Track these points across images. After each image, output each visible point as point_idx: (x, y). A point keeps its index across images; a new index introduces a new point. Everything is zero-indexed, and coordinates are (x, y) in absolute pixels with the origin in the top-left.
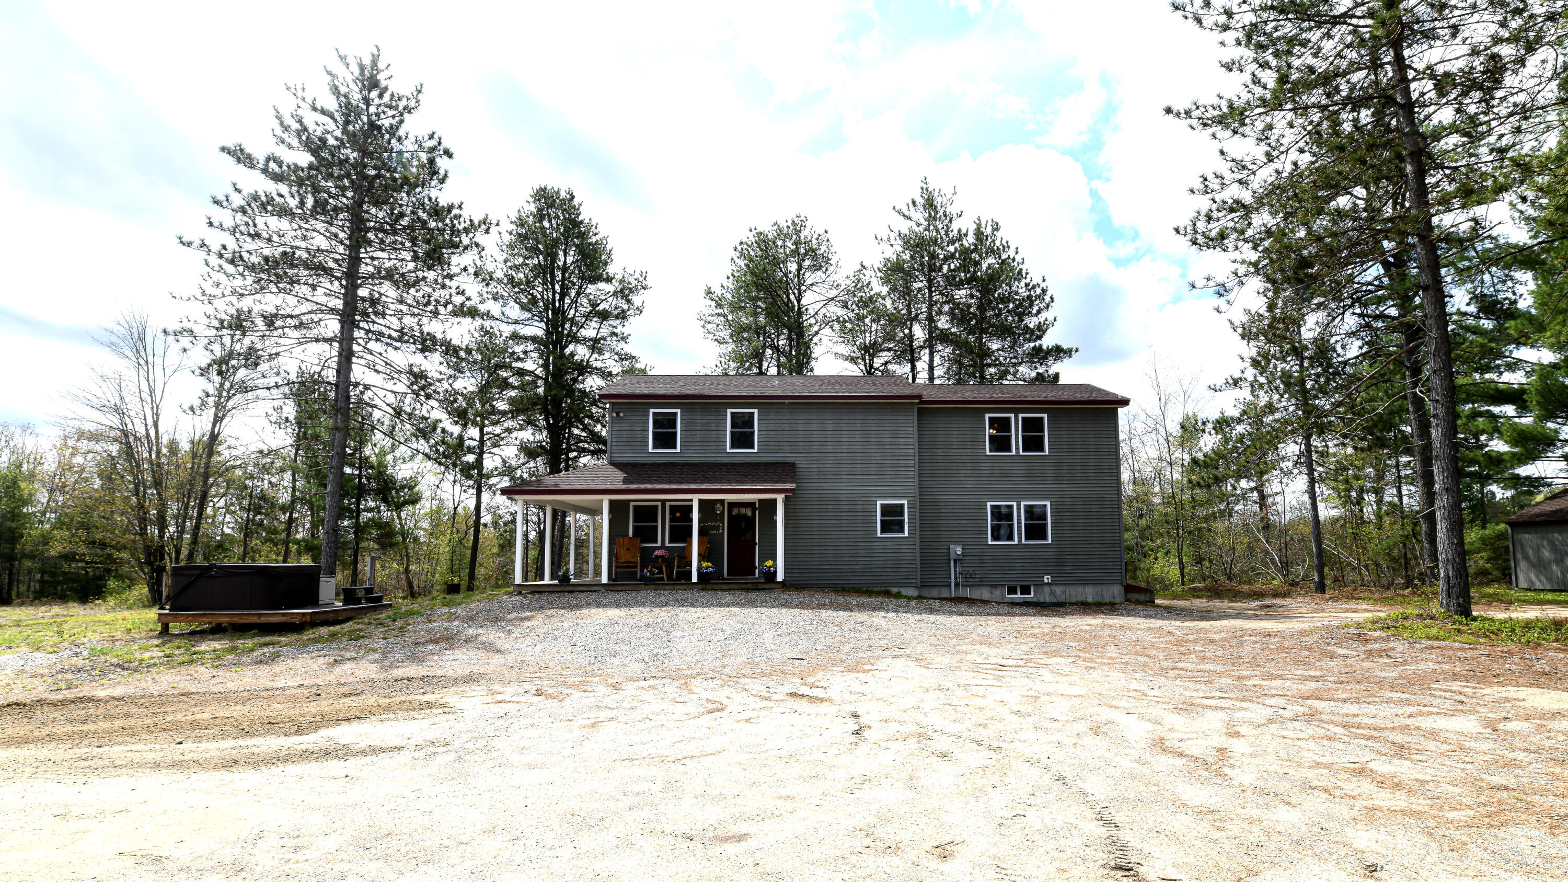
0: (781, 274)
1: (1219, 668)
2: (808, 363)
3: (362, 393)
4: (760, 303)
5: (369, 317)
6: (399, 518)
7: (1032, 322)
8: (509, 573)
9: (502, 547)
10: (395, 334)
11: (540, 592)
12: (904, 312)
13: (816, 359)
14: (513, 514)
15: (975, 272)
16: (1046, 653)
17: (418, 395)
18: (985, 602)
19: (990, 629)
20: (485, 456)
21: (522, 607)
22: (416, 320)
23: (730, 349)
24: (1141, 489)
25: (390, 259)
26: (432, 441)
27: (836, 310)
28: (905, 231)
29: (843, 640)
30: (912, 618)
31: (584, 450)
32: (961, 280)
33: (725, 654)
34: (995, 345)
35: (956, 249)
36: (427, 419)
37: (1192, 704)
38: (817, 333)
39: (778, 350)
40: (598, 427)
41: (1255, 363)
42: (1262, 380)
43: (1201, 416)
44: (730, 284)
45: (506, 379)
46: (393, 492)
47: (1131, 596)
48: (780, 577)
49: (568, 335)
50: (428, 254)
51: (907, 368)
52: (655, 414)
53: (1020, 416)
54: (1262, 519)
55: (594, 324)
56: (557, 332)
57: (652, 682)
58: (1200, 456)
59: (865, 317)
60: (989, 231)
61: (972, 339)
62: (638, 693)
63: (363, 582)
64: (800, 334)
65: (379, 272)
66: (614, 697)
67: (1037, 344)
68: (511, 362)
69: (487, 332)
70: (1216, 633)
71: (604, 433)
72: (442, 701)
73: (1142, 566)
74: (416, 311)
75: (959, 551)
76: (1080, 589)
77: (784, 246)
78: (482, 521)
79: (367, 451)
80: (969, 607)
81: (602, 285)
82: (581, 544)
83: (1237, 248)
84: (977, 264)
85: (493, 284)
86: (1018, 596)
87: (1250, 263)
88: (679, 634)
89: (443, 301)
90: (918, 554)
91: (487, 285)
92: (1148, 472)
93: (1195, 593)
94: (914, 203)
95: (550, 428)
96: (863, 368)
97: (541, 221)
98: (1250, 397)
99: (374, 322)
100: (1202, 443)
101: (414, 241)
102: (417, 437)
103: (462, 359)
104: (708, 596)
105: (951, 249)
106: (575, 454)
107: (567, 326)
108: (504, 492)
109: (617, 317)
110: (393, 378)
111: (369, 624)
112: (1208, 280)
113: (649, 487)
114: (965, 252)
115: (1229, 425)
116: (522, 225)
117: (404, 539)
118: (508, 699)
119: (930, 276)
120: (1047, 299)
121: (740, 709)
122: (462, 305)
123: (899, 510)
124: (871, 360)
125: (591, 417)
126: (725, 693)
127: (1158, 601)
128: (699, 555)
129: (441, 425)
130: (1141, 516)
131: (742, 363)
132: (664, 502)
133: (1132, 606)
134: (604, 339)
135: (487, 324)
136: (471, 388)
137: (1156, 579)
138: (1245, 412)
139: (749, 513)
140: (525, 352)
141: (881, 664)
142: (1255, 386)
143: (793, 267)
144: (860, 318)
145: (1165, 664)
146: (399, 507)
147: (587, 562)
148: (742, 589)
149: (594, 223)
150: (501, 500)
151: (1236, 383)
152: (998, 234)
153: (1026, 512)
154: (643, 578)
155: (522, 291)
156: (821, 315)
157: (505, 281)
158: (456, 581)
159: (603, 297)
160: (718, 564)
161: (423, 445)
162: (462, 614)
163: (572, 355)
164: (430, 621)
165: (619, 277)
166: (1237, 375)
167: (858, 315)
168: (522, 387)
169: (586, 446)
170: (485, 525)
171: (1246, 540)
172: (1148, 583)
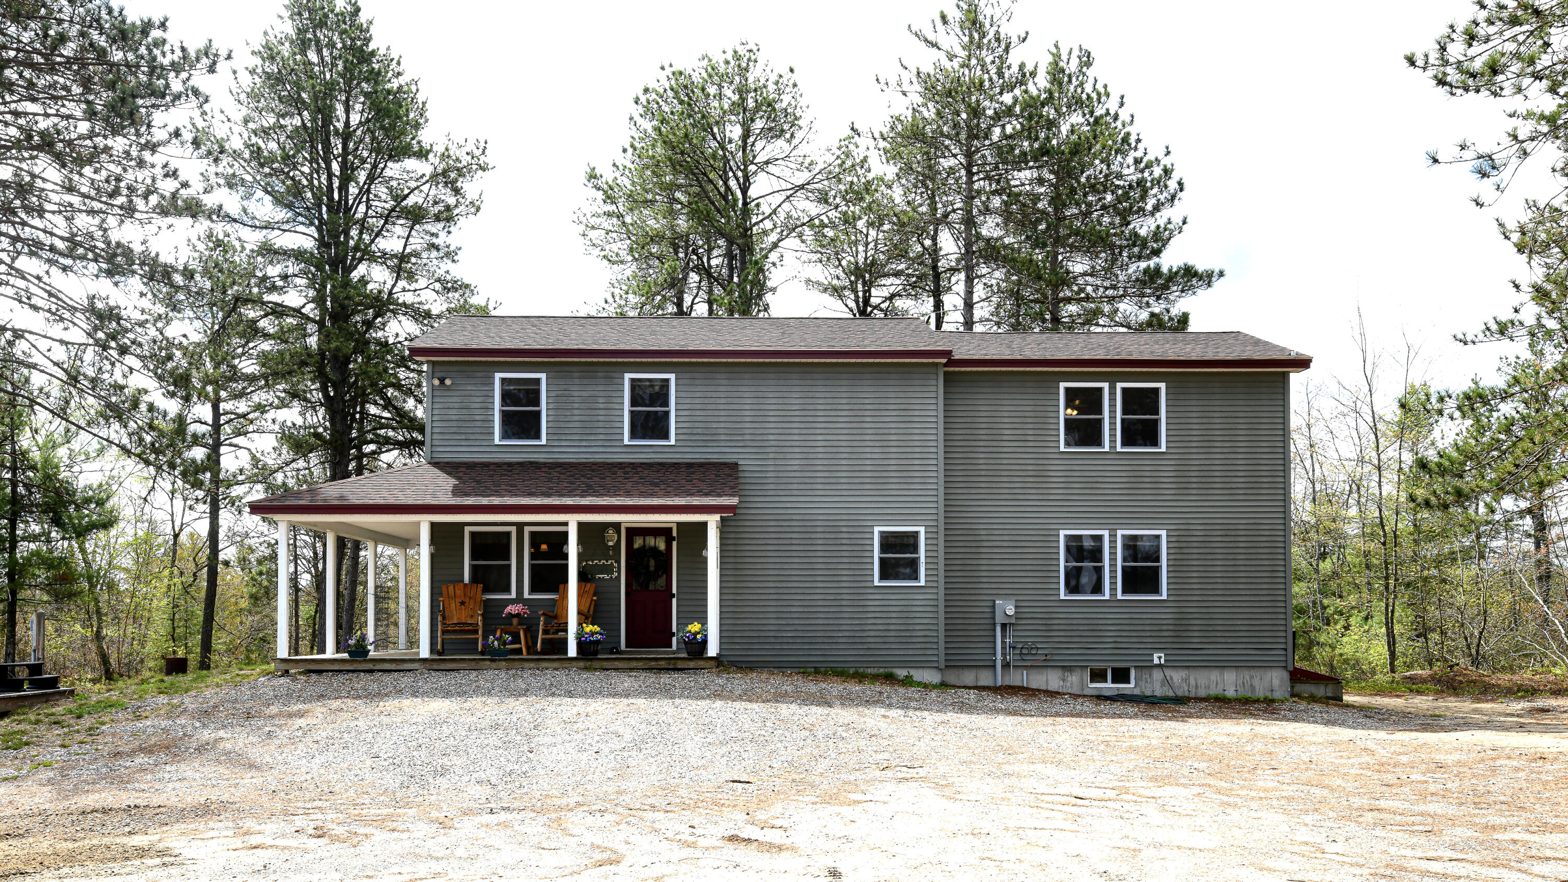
0: (714, 144)
1: (1452, 811)
2: (760, 296)
3: (11, 343)
4: (678, 195)
5: (15, 214)
6: (83, 550)
7: (1144, 227)
8: (266, 641)
9: (254, 598)
10: (61, 245)
11: (319, 672)
12: (924, 209)
13: (774, 290)
14: (273, 546)
15: (1048, 139)
16: (1154, 779)
17: (105, 348)
18: (1053, 694)
19: (1059, 739)
20: (223, 449)
21: (289, 696)
22: (97, 221)
23: (629, 273)
24: (1325, 509)
25: (47, 115)
26: (132, 425)
27: (807, 207)
28: (928, 69)
29: (815, 752)
30: (930, 718)
31: (387, 441)
32: (1024, 154)
33: (622, 772)
34: (1078, 265)
35: (1016, 100)
36: (122, 388)
37: (1403, 869)
38: (775, 245)
39: (709, 275)
40: (410, 403)
41: (1540, 294)
42: (1552, 324)
43: (1436, 387)
44: (626, 160)
45: (254, 322)
46: (72, 509)
47: (1299, 688)
48: (713, 650)
49: (356, 248)
50: (111, 107)
51: (928, 304)
52: (503, 380)
53: (1119, 385)
54: (1539, 563)
55: (399, 229)
56: (337, 244)
57: (503, 816)
58: (1431, 455)
59: (856, 218)
60: (1073, 66)
61: (1039, 256)
62: (482, 833)
63: (25, 655)
64: (748, 248)
65: (30, 137)
66: (442, 839)
67: (1152, 263)
68: (261, 294)
69: (219, 243)
70: (1448, 752)
71: (420, 413)
72: (161, 846)
73: (1323, 638)
74: (97, 205)
75: (1011, 611)
76: (1214, 675)
77: (720, 96)
78: (222, 556)
79: (25, 441)
80: (1026, 702)
81: (411, 163)
82: (384, 595)
83: (1519, 90)
84: (1051, 124)
85: (225, 160)
86: (1108, 686)
87: (1542, 117)
88: (548, 740)
89: (142, 189)
90: (942, 615)
91: (216, 160)
92: (1339, 482)
93: (1414, 686)
94: (944, 18)
95: (330, 404)
96: (852, 304)
97: (303, 52)
98: (1526, 355)
99: (24, 224)
100: (1436, 433)
101: (86, 84)
102: (107, 419)
103: (178, 288)
104: (595, 678)
105: (1007, 98)
106: (372, 447)
107: (354, 233)
108: (256, 508)
109: (437, 218)
110: (62, 319)
111: (37, 722)
112: (1463, 148)
113: (496, 501)
114: (1032, 106)
115: (1486, 402)
116: (272, 58)
117: (92, 586)
118: (269, 841)
119: (969, 147)
120: (1172, 185)
121: (646, 860)
122: (174, 195)
123: (907, 542)
124: (867, 293)
125: (398, 386)
126: (621, 836)
127: (1346, 698)
128: (579, 613)
129: (146, 398)
130: (1323, 556)
131: (650, 296)
132: (520, 526)
133: (1303, 705)
134: (416, 254)
135: (219, 229)
136: (196, 337)
137: (1346, 661)
138: (1517, 381)
139: (662, 546)
140: (285, 277)
141: (880, 792)
142: (1536, 333)
143: (735, 132)
144: (849, 221)
145: (1357, 802)
146: (81, 533)
147: (396, 624)
148: (650, 669)
149: (394, 55)
150: (252, 522)
151: (1503, 329)
152: (1091, 72)
153: (1126, 547)
154: (487, 650)
155: (275, 173)
156: (782, 215)
157: (247, 155)
158: (181, 653)
159: (413, 184)
160: (610, 627)
161: (115, 431)
162: (191, 707)
163: (363, 281)
164: (139, 718)
165: (440, 149)
166: (1506, 315)
167: (845, 213)
168: (281, 337)
169: (391, 433)
170: (226, 563)
171: (1509, 598)
172: (1332, 667)
